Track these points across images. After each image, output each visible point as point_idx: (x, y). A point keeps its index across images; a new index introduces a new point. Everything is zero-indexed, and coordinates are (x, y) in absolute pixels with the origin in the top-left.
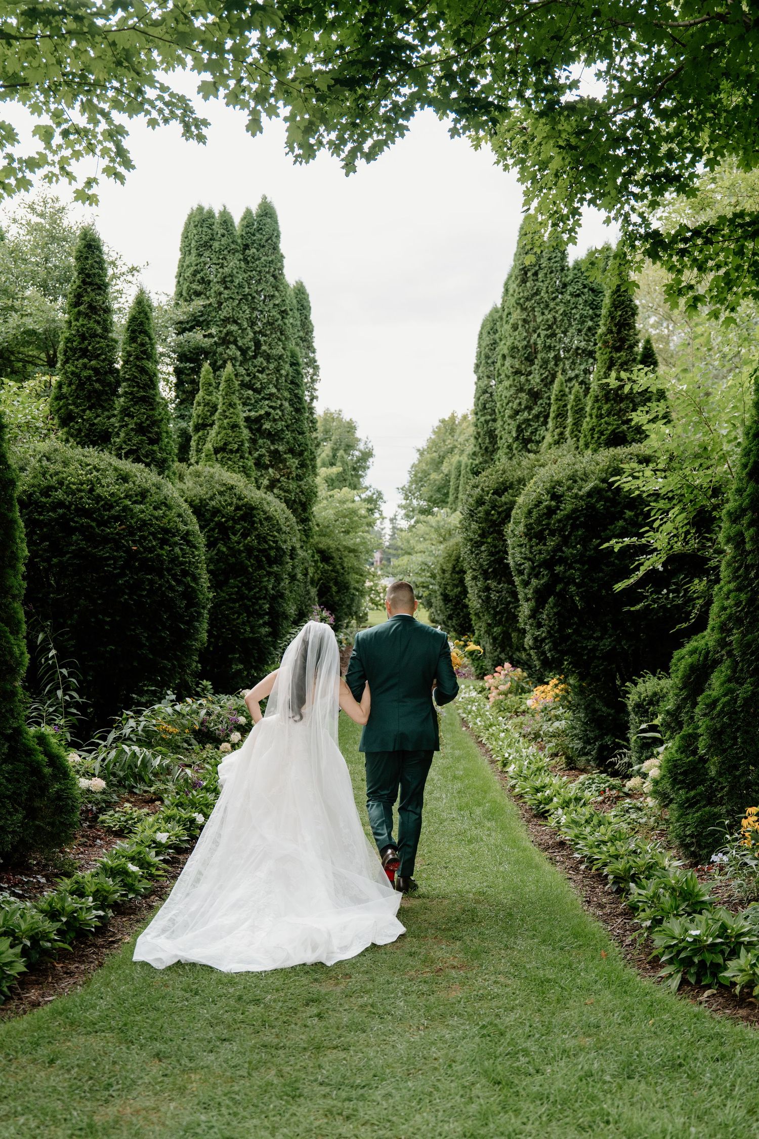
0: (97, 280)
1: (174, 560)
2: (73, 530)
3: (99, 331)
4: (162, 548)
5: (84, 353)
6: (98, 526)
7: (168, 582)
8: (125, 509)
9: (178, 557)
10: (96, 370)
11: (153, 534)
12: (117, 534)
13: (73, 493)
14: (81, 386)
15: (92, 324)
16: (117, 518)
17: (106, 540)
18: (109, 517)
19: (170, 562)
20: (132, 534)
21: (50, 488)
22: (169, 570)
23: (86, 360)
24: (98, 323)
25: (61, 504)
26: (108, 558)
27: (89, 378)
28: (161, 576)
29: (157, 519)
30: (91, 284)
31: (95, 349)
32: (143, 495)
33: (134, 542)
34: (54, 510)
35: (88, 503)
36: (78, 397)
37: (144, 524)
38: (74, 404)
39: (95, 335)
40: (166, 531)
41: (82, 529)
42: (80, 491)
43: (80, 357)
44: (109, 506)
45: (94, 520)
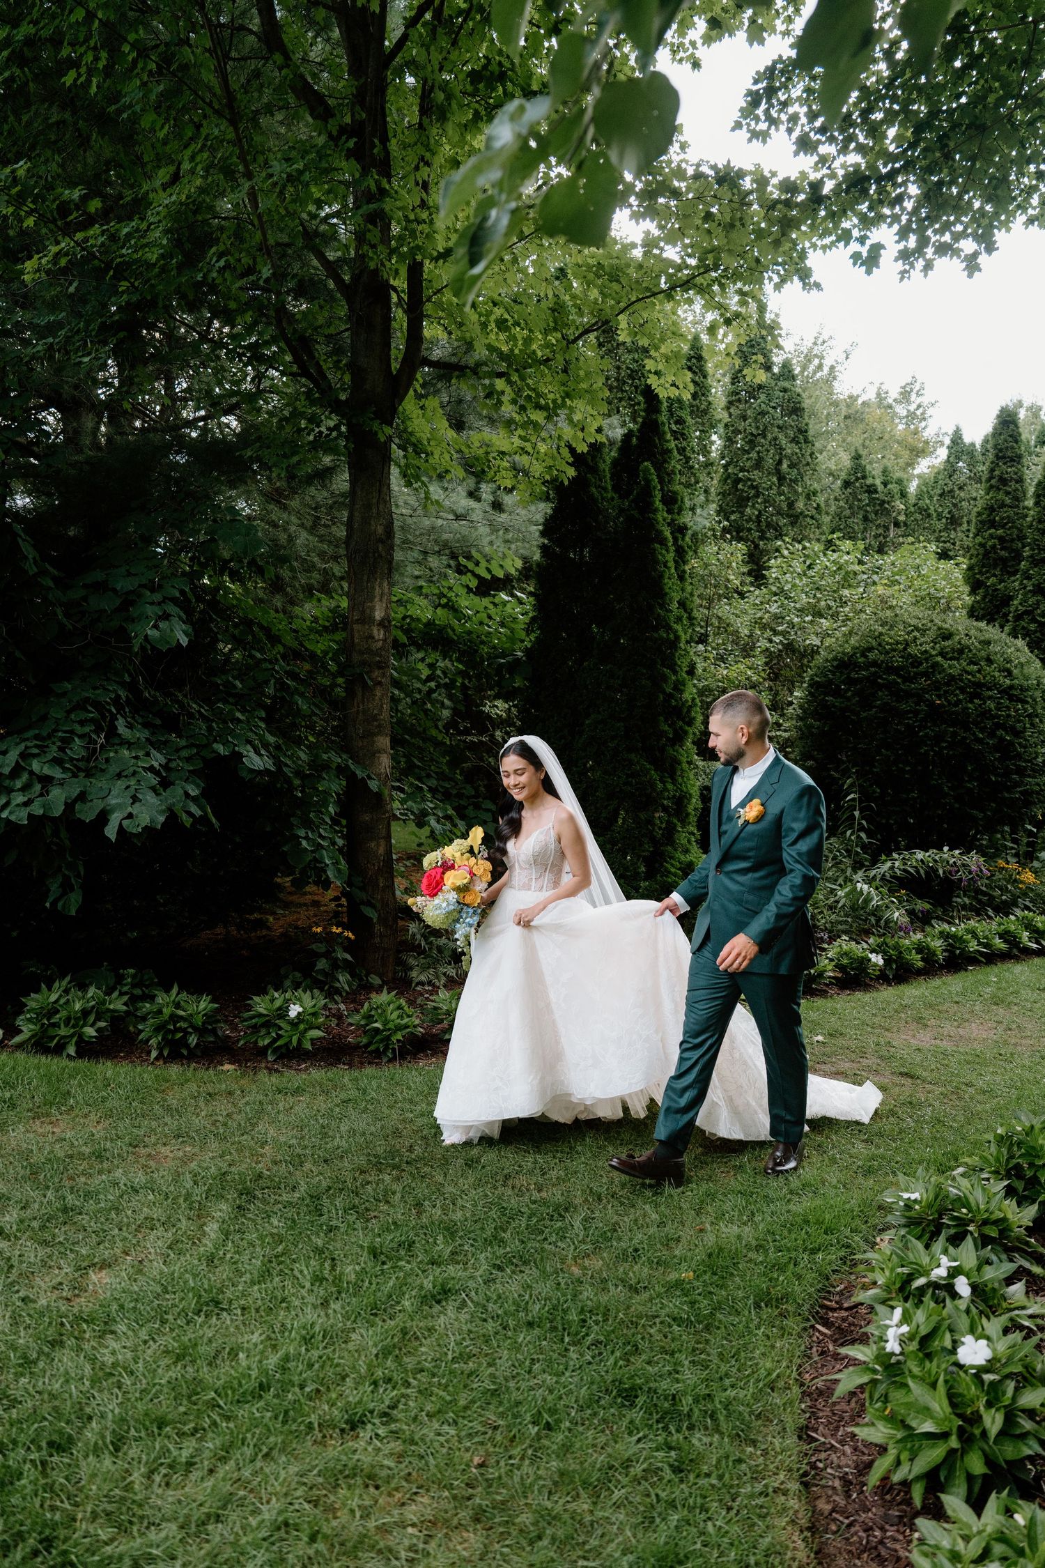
0: (1009, 454)
1: (986, 714)
2: (881, 687)
3: (1008, 501)
4: (971, 702)
5: (993, 524)
6: (904, 682)
7: (974, 734)
8: (935, 665)
9: (990, 710)
10: (1001, 539)
11: (963, 690)
12: (922, 689)
13: (887, 653)
14: (986, 554)
15: (1001, 496)
16: (925, 674)
17: (909, 694)
18: (916, 674)
19: (978, 716)
20: (938, 689)
21: (870, 649)
22: (976, 724)
23: (992, 531)
24: (1008, 493)
25: (874, 663)
26: (909, 712)
27: (994, 547)
28: (967, 729)
29: (968, 673)
30: (1003, 457)
31: (1002, 519)
32: (961, 651)
33: (939, 697)
34: (866, 669)
35: (898, 661)
36: (983, 566)
37: (952, 678)
38: (981, 573)
39: (1003, 505)
40: (979, 685)
41: (889, 686)
42: (895, 650)
43: (989, 528)
44: (916, 662)
45: (899, 676)
